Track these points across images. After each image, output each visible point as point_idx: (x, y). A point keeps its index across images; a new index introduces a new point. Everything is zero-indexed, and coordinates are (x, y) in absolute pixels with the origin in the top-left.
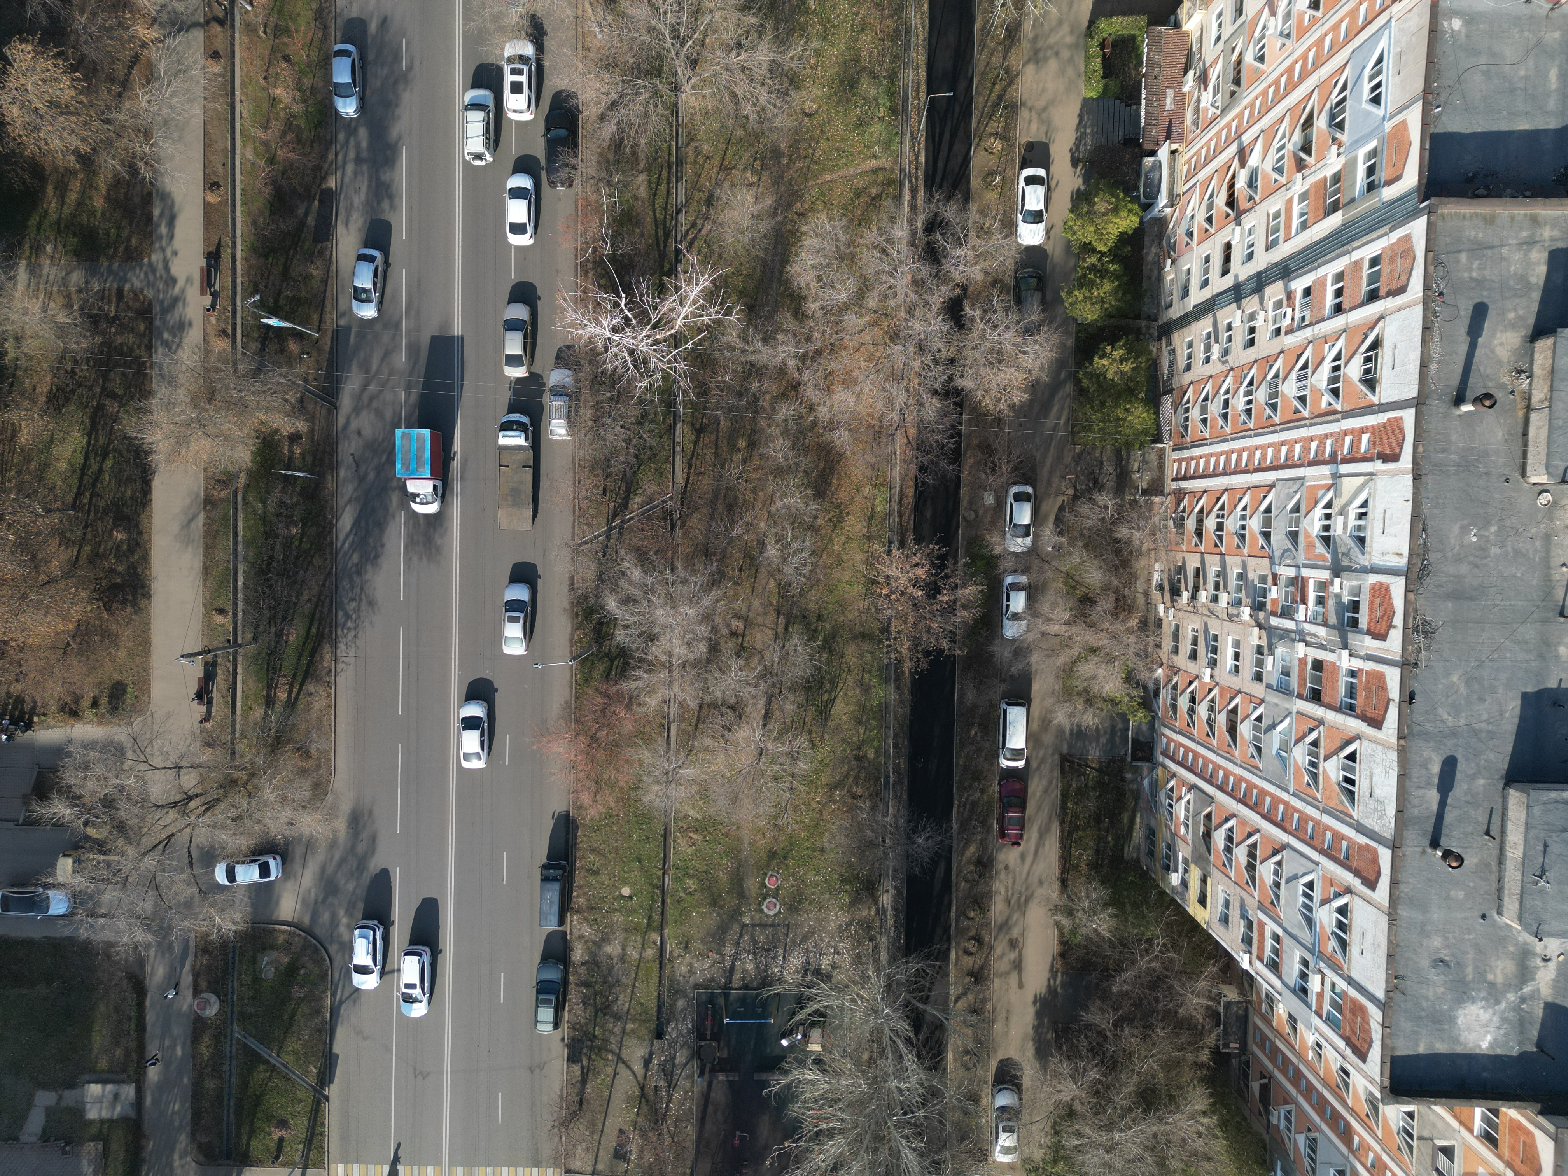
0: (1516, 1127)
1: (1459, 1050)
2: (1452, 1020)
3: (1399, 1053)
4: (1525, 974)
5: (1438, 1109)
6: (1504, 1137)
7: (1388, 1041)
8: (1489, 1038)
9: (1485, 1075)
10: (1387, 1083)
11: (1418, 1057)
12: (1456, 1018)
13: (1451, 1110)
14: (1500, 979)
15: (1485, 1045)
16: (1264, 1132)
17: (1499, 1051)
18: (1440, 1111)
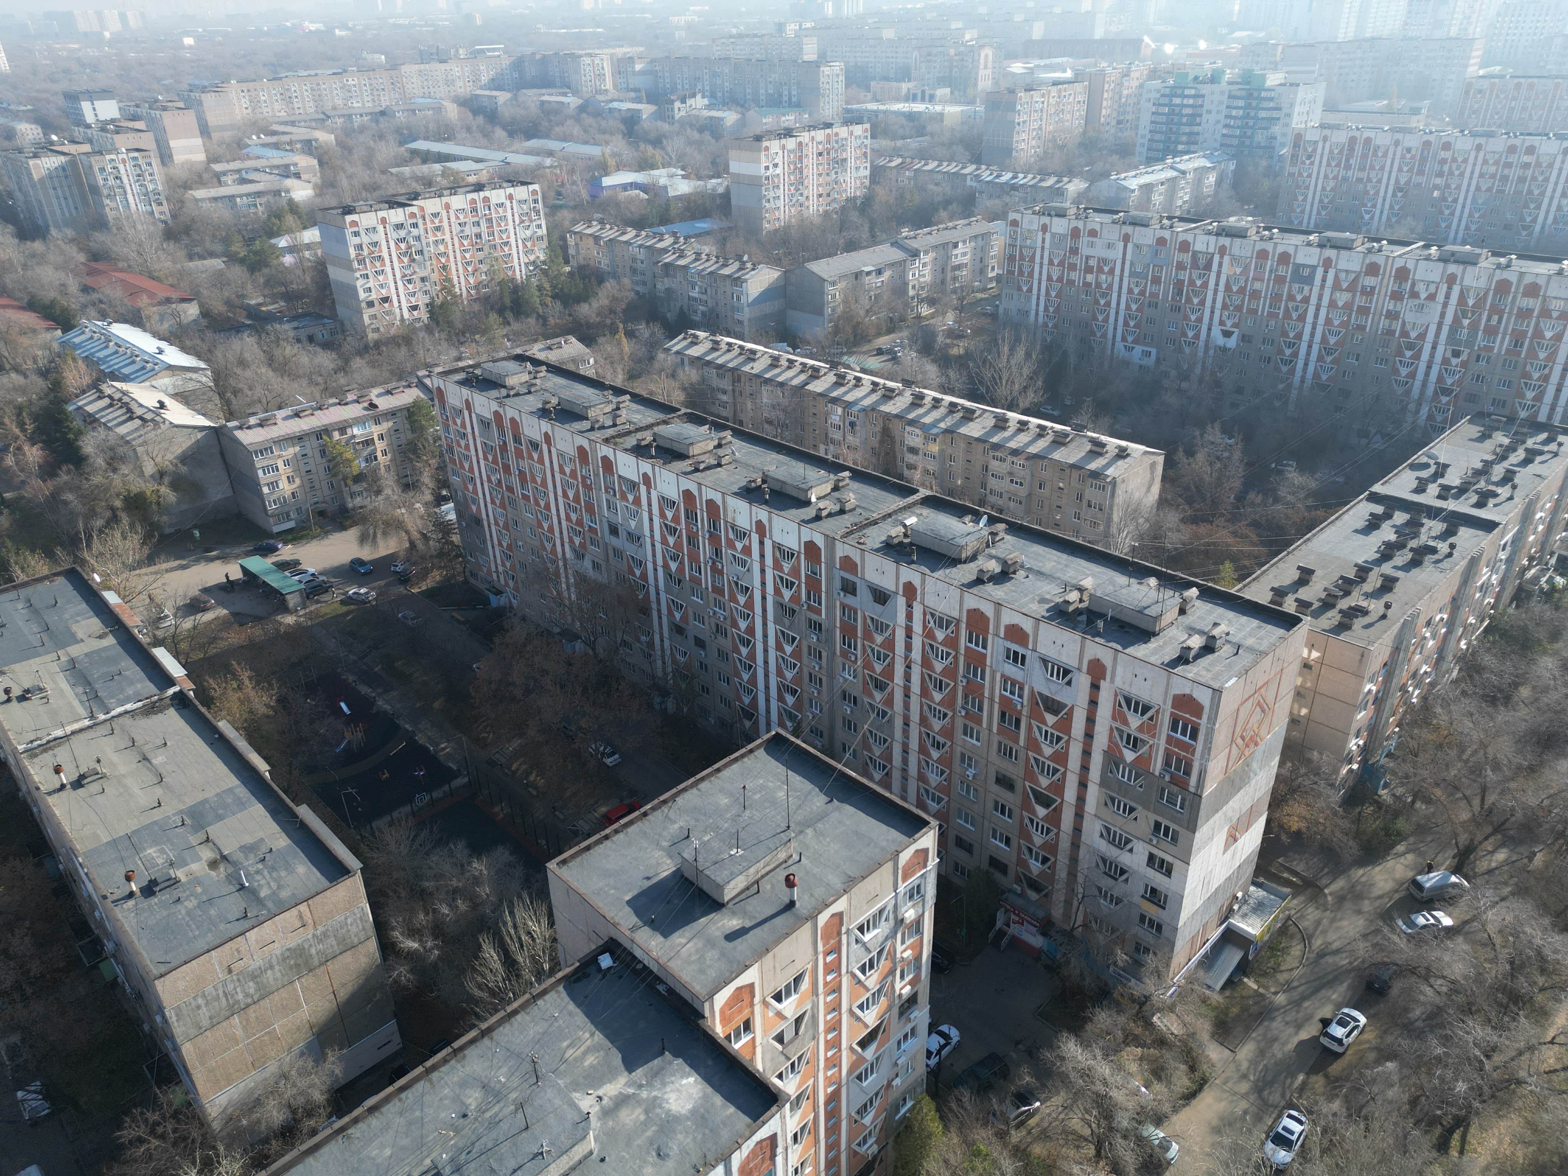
0: (725, 1021)
1: (709, 1090)
2: (694, 1111)
3: (748, 1120)
4: (622, 1101)
5: (760, 1067)
6: (739, 1021)
7: (747, 1134)
8: (684, 1082)
9: (710, 1062)
10: (774, 1108)
11: (739, 1107)
12: (690, 1111)
13: (752, 1060)
14: (639, 1111)
15: (691, 1080)
16: (889, 1147)
17: (688, 1069)
18: (759, 1065)
